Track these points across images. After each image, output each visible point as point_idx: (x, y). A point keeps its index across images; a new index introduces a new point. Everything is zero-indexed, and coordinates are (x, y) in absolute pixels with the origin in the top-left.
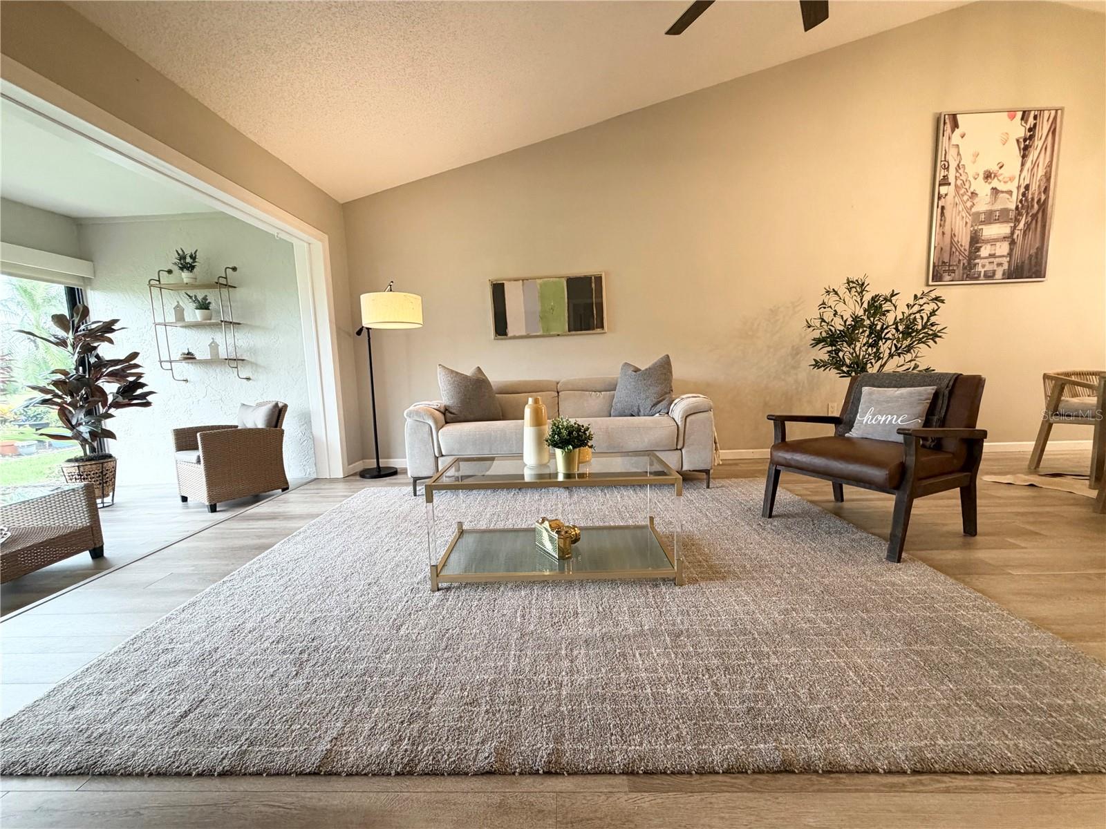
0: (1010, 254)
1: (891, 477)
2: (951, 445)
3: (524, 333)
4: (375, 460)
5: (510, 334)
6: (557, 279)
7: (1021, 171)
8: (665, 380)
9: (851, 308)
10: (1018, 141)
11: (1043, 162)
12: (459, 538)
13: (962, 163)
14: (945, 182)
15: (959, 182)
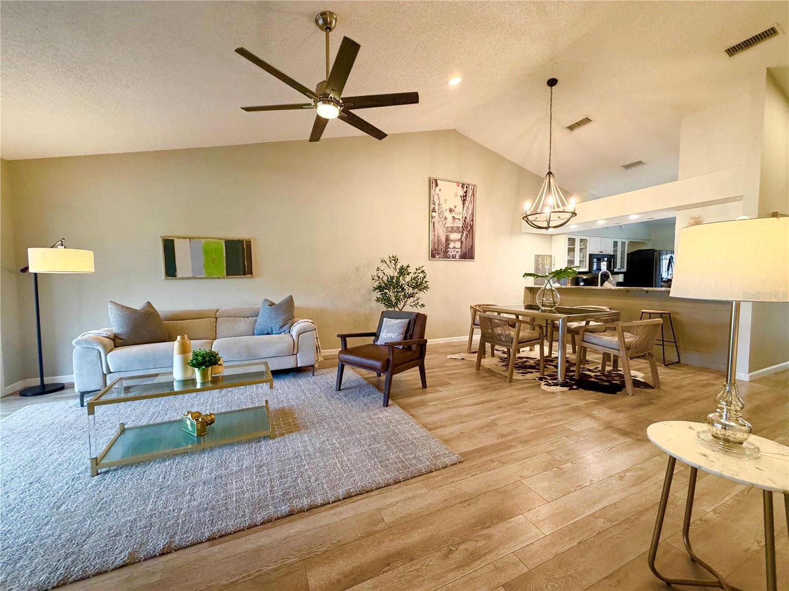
0: (461, 247)
1: (383, 366)
2: (414, 347)
3: (191, 276)
4: (39, 379)
5: (178, 276)
6: (217, 240)
7: (463, 210)
8: (290, 311)
9: (392, 272)
10: (461, 196)
11: (471, 207)
12: (120, 434)
13: (440, 203)
14: (434, 211)
15: (440, 212)
